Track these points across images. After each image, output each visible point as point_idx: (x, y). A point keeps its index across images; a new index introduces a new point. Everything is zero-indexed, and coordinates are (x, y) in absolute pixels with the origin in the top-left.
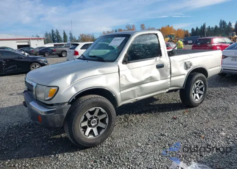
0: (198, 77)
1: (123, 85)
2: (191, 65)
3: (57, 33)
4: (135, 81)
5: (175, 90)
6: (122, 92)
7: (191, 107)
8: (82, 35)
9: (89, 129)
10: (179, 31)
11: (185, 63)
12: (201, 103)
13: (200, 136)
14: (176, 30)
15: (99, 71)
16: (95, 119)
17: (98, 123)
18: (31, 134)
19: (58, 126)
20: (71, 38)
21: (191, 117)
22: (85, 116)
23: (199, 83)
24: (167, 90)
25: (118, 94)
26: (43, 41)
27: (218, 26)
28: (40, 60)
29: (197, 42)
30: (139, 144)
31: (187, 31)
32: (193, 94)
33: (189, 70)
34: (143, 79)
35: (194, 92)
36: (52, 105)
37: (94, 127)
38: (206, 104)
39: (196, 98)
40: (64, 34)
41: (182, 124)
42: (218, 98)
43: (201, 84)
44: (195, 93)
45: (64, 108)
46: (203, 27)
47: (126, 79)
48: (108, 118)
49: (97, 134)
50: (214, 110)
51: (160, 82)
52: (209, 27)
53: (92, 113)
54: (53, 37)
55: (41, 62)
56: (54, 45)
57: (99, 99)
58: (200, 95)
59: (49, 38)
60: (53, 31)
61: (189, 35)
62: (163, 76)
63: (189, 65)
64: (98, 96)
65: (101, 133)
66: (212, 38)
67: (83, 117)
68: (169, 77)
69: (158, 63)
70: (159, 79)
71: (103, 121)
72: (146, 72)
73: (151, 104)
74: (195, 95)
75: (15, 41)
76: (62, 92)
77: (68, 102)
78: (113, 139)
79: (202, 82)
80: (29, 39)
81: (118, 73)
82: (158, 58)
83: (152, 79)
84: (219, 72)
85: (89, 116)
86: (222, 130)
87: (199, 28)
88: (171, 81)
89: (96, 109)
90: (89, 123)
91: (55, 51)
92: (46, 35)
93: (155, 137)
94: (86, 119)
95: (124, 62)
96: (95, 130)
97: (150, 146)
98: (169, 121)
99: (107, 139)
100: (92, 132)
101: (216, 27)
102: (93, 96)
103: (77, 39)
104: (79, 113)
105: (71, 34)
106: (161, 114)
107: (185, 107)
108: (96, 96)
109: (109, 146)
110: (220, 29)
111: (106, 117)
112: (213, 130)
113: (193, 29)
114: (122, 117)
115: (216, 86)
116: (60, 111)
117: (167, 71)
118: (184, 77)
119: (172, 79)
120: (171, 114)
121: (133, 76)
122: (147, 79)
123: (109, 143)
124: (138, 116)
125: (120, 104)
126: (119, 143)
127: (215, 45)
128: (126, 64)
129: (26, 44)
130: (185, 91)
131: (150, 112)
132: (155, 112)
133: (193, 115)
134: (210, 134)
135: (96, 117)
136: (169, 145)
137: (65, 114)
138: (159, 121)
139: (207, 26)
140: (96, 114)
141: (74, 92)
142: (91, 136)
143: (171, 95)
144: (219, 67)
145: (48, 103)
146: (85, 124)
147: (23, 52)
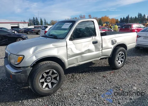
0: (121, 50)
1: (69, 54)
2: (116, 41)
3: (37, 19)
4: (78, 52)
5: (106, 58)
6: (68, 59)
7: (116, 69)
8: (52, 21)
9: (45, 84)
10: (113, 19)
11: (112, 41)
12: (122, 67)
13: (120, 89)
14: (111, 19)
15: (53, 45)
16: (50, 77)
17: (52, 79)
18: (9, 86)
19: (23, 82)
20: (45, 23)
21: (115, 76)
22: (42, 75)
23: (121, 54)
24: (100, 58)
25: (66, 60)
26: (27, 24)
27: (137, 17)
28: (23, 37)
29: (123, 27)
30: (79, 94)
31: (117, 20)
32: (117, 61)
33: (115, 45)
34: (83, 50)
35: (117, 59)
36: (20, 68)
37: (49, 82)
38: (126, 67)
39: (119, 63)
40: (41, 20)
41: (109, 81)
42: (134, 63)
43: (122, 54)
44: (119, 60)
45: (28, 70)
46: (128, 17)
47: (72, 51)
48: (58, 77)
49: (51, 87)
50: (131, 72)
51: (95, 53)
52: (131, 17)
53: (47, 73)
54: (34, 22)
55: (23, 38)
56: (34, 27)
57: (53, 64)
58: (121, 61)
59: (32, 23)
60: (34, 18)
61: (119, 22)
62: (97, 49)
63: (114, 42)
64: (52, 62)
65: (54, 86)
66: (132, 25)
67: (41, 76)
68: (101, 49)
69: (94, 40)
70: (94, 51)
71: (55, 78)
72: (85, 46)
73: (90, 66)
74: (118, 61)
75: (10, 24)
76: (26, 59)
77: (30, 66)
78: (62, 90)
79: (123, 53)
80: (19, 23)
81: (66, 47)
82: (94, 37)
83: (89, 51)
84: (134, 46)
85: (45, 75)
86: (134, 85)
87: (125, 17)
88: (102, 52)
89: (50, 71)
90: (45, 79)
91: (34, 31)
92: (30, 20)
93: (90, 90)
94: (43, 77)
95: (71, 39)
96: (50, 85)
97: (86, 96)
98: (100, 79)
99: (58, 90)
100: (47, 86)
101: (136, 17)
102: (48, 62)
103: (49, 23)
104: (38, 74)
105: (45, 20)
106: (96, 73)
107: (111, 69)
108: (50, 62)
109: (59, 95)
110: (138, 19)
111: (58, 76)
112: (128, 85)
113: (121, 19)
114: (70, 75)
115: (133, 55)
116: (25, 72)
117: (99, 45)
118: (111, 50)
119: (103, 51)
120: (102, 74)
121: (77, 49)
122: (86, 51)
123: (59, 93)
124: (81, 75)
125: (67, 67)
126: (66, 93)
127: (134, 29)
128: (72, 41)
129: (17, 26)
130: (111, 59)
131: (89, 72)
132: (92, 72)
133: (117, 75)
134: (126, 88)
135: (50, 76)
136: (98, 95)
137: (28, 74)
138: (93, 78)
139: (130, 17)
140: (50, 74)
141: (34, 59)
142: (47, 89)
143: (103, 61)
144: (134, 44)
145: (17, 66)
146: (43, 80)
147: (14, 31)
